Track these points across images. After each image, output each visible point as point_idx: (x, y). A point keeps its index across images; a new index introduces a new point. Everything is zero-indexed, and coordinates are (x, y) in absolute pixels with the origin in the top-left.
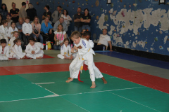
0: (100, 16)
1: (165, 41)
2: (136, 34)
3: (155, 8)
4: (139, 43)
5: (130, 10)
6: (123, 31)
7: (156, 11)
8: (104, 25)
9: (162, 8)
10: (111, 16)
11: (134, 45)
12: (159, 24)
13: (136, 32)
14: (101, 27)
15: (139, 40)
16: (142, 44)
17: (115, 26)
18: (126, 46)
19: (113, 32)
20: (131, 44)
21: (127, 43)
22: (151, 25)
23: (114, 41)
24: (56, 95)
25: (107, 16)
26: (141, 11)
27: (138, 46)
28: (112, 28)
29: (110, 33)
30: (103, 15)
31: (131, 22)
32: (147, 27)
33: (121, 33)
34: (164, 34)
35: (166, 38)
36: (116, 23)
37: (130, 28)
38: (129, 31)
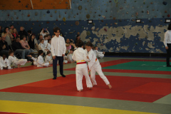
0: (82, 32)
2: (119, 42)
3: (133, 25)
4: (122, 48)
5: (111, 27)
6: (106, 41)
7: (134, 27)
8: (87, 38)
9: (139, 25)
10: (93, 32)
12: (138, 35)
15: (121, 46)
16: (126, 48)
17: (99, 38)
20: (115, 49)
21: (111, 49)
22: (131, 36)
25: (89, 32)
26: (121, 27)
28: (95, 40)
29: (94, 43)
30: (84, 32)
31: (114, 35)
32: (128, 37)
34: (142, 40)
35: (144, 43)
36: (99, 36)
37: (113, 38)
38: (112, 41)
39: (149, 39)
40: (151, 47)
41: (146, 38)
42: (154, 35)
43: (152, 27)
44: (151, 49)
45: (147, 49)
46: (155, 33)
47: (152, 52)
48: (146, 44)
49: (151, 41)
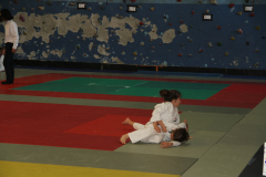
1: (90, 48)
2: (47, 42)
3: (73, 13)
4: (53, 52)
5: (33, 14)
6: (24, 39)
7: (74, 17)
11: (45, 55)
12: (81, 30)
13: (46, 39)
15: (52, 49)
16: (59, 54)
18: (32, 56)
20: (40, 54)
21: (33, 53)
22: (69, 32)
26: (51, 16)
27: (52, 56)
31: (37, 29)
32: (62, 33)
34: (88, 41)
35: (91, 45)
37: (36, 35)
38: (34, 39)
39: (100, 39)
40: (104, 53)
41: (95, 36)
42: (109, 33)
43: (105, 18)
44: (103, 56)
45: (96, 57)
46: (110, 29)
47: (105, 62)
48: (95, 48)
49: (104, 43)
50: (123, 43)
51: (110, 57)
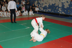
0: (35, 1)
1: (57, 9)
4: (49, 10)
6: (43, 6)
8: (37, 4)
10: (39, 1)
11: (47, 10)
12: (55, 3)
13: (47, 6)
14: (36, 5)
15: (48, 9)
16: (50, 10)
17: (41, 5)
18: (45, 11)
19: (40, 6)
20: (46, 10)
21: (45, 10)
23: (40, 9)
24: (29, 28)
27: (48, 11)
28: (40, 5)
29: (39, 7)
30: (36, 1)
31: (46, 3)
32: (51, 4)
33: (43, 7)
34: (57, 7)
35: (57, 8)
36: (41, 4)
37: (46, 5)
38: (45, 6)
39: (59, 6)
40: (60, 10)
42: (62, 4)
44: (60, 11)
45: (58, 11)
46: (62, 3)
47: (60, 13)
48: (58, 9)
49: (60, 7)
50: (65, 7)
51: (62, 12)
